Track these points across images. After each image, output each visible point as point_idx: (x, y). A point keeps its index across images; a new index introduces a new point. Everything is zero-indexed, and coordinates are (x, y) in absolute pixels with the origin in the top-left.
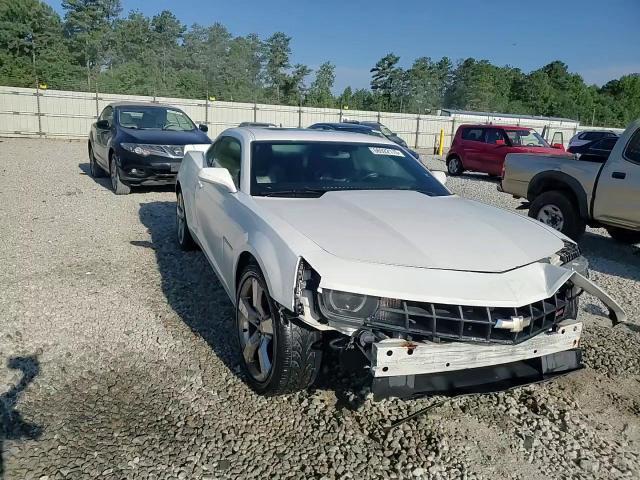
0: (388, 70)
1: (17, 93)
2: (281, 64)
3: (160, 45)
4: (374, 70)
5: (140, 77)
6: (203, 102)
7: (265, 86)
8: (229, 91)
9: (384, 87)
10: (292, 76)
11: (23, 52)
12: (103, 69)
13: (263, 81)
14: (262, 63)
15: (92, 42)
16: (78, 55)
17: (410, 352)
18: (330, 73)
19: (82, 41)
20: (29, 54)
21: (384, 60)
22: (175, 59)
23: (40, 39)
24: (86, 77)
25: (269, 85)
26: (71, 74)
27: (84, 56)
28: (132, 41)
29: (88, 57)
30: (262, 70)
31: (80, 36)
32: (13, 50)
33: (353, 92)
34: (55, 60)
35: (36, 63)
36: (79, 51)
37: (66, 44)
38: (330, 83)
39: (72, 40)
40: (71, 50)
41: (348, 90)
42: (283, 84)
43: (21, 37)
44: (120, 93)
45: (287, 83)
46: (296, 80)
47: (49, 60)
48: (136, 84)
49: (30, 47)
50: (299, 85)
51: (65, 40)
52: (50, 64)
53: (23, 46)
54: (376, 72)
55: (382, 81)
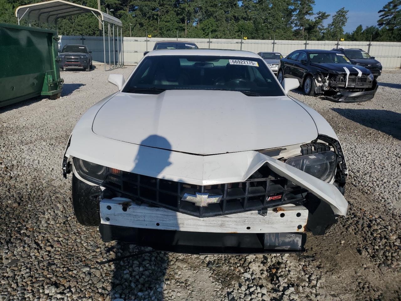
0: (393, 11)
1: (136, 41)
2: (307, 13)
3: (227, 7)
4: (380, 11)
5: (214, 28)
6: (240, 40)
7: (295, 28)
8: (269, 33)
9: (388, 24)
10: (314, 20)
11: (154, 19)
12: (194, 24)
13: (293, 25)
14: (293, 13)
15: (189, 9)
16: (181, 17)
17: (125, 209)
18: (344, 16)
19: (184, 9)
20: (157, 19)
21: (390, 3)
22: (236, 15)
23: (162, 10)
24: (184, 30)
25: (297, 28)
26: (177, 29)
27: (184, 17)
28: (212, 6)
29: (186, 18)
30: (293, 18)
31: (182, 6)
32: (149, 18)
33: (364, 28)
34: (169, 21)
35: (160, 24)
36: (182, 15)
37: (175, 11)
38: (343, 24)
39: (178, 9)
40: (178, 14)
41: (360, 28)
42: (307, 26)
43: (153, 10)
44: (203, 38)
45: (310, 26)
46: (317, 23)
47: (166, 22)
48: (212, 32)
49: (157, 15)
50: (319, 26)
51: (175, 9)
52: (166, 24)
53: (154, 15)
54: (382, 13)
55: (387, 19)
